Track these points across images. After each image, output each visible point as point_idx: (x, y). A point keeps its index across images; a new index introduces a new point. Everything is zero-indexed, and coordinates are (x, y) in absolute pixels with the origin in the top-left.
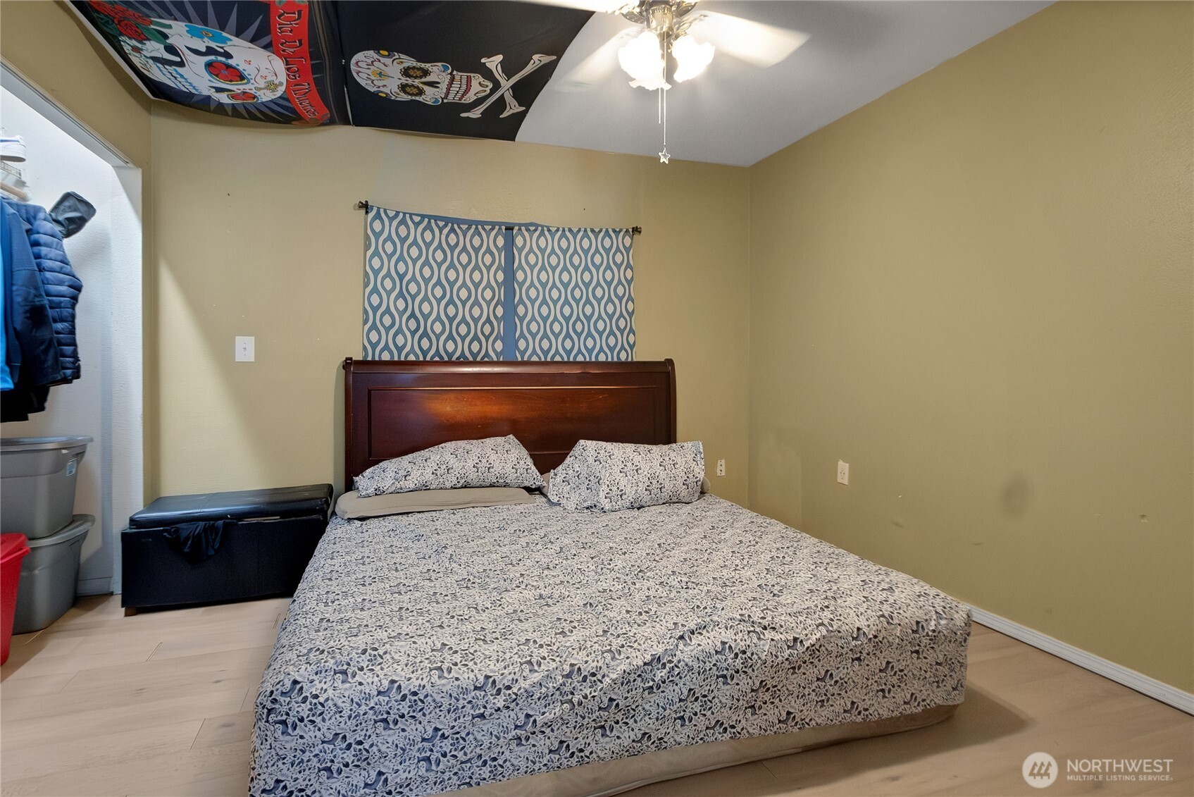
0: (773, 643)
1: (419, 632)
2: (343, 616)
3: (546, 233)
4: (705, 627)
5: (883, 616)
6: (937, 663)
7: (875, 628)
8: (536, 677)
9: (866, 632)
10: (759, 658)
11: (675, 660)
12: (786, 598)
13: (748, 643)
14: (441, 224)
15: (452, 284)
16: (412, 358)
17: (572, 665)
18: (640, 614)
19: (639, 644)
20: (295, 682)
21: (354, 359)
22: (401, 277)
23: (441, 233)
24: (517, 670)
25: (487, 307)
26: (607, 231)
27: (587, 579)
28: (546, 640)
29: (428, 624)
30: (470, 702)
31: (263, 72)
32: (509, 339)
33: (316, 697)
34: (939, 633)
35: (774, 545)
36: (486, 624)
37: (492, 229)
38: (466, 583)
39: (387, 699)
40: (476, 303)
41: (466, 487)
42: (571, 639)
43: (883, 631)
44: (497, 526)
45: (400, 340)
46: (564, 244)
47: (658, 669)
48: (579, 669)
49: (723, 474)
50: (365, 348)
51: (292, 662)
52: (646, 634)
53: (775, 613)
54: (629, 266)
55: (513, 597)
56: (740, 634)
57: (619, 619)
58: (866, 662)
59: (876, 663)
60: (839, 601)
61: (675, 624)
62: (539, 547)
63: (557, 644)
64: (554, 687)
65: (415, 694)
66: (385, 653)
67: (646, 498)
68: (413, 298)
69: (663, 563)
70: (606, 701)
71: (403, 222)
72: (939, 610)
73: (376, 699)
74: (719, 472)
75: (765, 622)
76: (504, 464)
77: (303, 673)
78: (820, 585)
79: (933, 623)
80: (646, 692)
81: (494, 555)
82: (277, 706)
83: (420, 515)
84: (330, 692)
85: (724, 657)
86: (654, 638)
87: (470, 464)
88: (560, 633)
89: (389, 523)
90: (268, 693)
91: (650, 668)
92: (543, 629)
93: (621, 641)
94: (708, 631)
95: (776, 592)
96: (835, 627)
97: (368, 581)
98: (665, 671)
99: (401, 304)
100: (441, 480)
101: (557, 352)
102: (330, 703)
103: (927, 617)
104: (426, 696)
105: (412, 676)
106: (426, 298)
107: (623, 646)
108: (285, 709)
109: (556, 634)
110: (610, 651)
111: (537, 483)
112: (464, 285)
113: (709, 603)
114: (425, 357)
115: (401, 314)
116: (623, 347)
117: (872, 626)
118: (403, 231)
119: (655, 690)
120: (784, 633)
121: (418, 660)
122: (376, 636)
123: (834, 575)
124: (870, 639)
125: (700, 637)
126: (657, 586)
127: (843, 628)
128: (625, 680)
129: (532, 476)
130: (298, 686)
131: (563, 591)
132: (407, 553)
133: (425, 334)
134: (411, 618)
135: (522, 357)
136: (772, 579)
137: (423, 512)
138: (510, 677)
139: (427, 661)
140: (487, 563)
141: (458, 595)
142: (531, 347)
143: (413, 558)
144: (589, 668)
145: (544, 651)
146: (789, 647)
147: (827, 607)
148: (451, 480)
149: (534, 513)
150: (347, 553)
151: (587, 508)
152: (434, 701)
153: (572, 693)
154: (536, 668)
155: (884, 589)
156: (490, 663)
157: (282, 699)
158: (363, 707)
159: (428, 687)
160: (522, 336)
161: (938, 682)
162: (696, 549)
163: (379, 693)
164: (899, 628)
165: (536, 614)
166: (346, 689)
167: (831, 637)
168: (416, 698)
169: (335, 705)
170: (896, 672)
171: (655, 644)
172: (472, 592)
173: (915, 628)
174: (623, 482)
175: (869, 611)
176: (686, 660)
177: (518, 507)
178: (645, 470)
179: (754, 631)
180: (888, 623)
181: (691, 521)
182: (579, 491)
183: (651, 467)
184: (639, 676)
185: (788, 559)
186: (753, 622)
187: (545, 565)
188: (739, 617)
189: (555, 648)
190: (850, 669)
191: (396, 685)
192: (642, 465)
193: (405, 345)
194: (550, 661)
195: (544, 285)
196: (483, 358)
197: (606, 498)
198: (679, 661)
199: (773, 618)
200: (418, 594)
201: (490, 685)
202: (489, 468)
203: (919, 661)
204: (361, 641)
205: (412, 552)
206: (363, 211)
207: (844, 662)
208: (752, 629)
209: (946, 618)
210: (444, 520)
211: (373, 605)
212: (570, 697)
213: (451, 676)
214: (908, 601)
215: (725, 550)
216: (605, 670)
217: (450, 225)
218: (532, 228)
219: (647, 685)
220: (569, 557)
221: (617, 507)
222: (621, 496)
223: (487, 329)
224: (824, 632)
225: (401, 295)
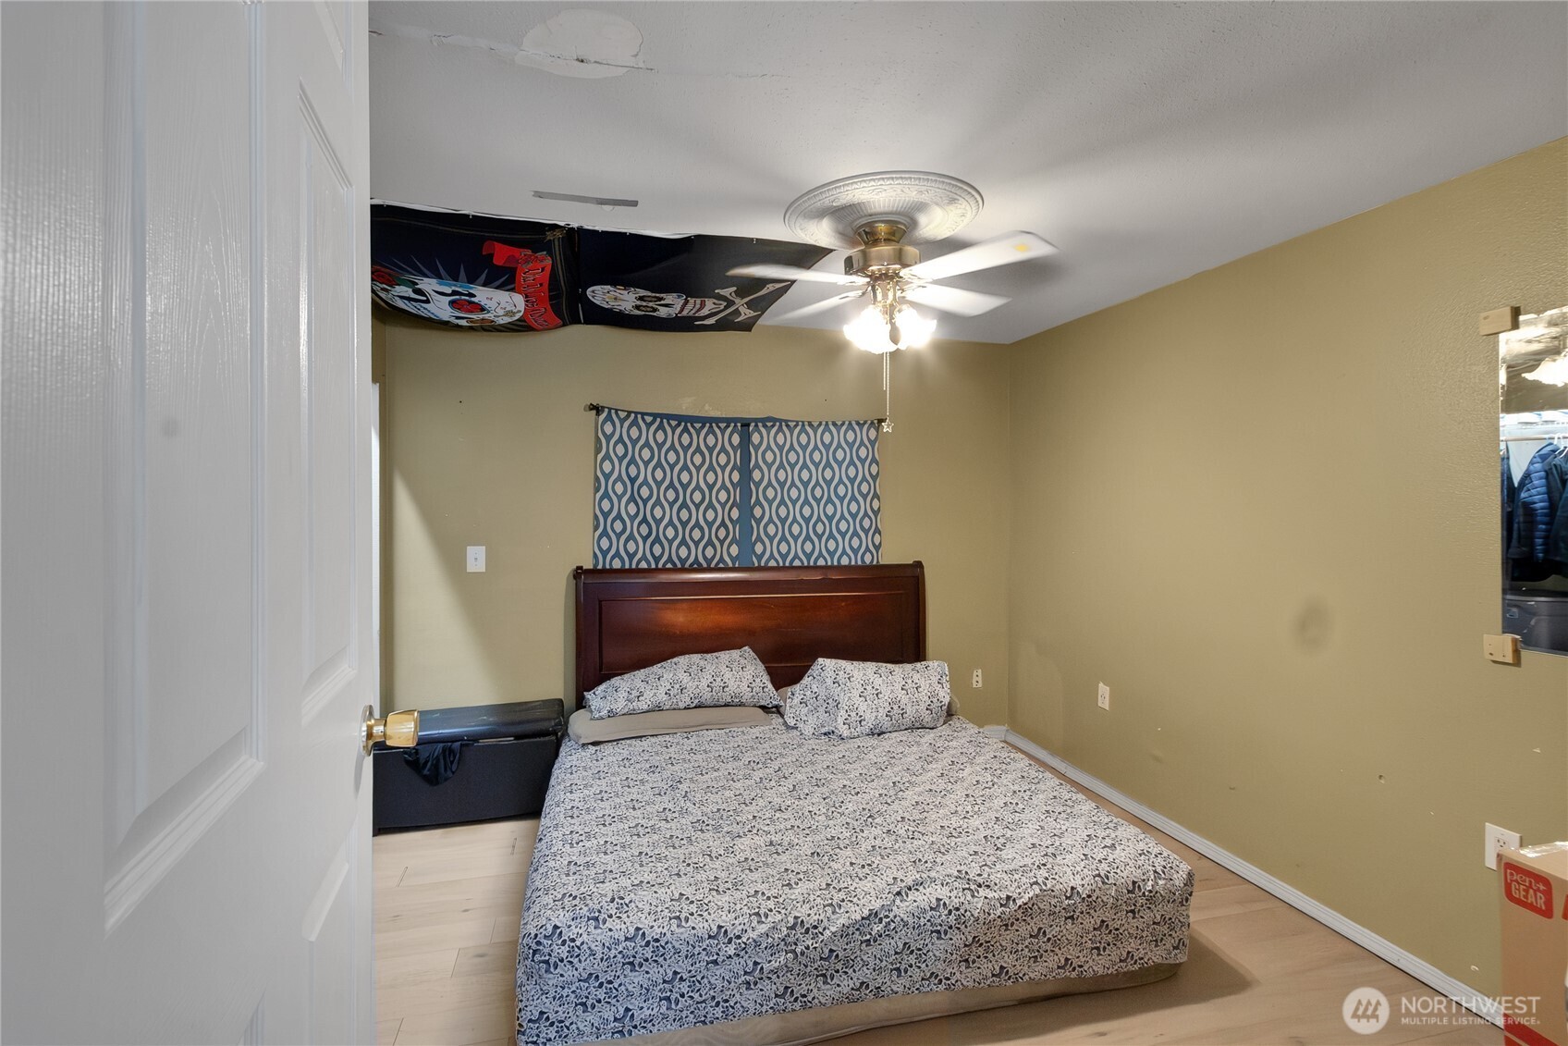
0: (987, 901)
1: (659, 881)
2: (589, 859)
3: (784, 428)
4: (922, 883)
5: (1099, 875)
6: (1154, 923)
7: (1089, 888)
8: (763, 928)
9: (1081, 892)
10: (972, 915)
11: (891, 915)
12: (1007, 853)
13: (962, 900)
14: (674, 423)
15: (685, 487)
16: (644, 565)
17: (796, 918)
18: (863, 867)
19: (859, 899)
20: (556, 927)
21: (584, 568)
22: (633, 481)
23: (673, 433)
24: (746, 921)
25: (722, 510)
26: (850, 424)
27: (817, 824)
28: (774, 892)
29: (666, 872)
30: (704, 950)
31: (502, 305)
32: (745, 542)
33: (573, 940)
34: (1156, 892)
35: (1012, 787)
36: (719, 872)
37: (727, 427)
38: (701, 826)
39: (633, 944)
40: (711, 506)
41: (700, 707)
42: (796, 891)
43: (1097, 890)
44: (731, 755)
45: (631, 547)
46: (804, 439)
47: (875, 923)
48: (802, 921)
49: (980, 685)
50: (595, 555)
51: (550, 907)
52: (865, 889)
53: (992, 870)
54: (874, 461)
55: (745, 843)
56: (955, 891)
57: (842, 871)
58: (1080, 920)
59: (1089, 923)
60: (1059, 858)
61: (895, 879)
62: (773, 783)
63: (784, 896)
64: (779, 938)
65: (657, 940)
66: (631, 902)
67: (887, 724)
68: (645, 502)
69: (895, 806)
70: (827, 951)
71: (635, 423)
72: (1159, 870)
73: (624, 944)
74: (974, 683)
75: (980, 880)
76: (739, 683)
77: (561, 918)
78: (1044, 839)
79: (1150, 883)
80: (864, 945)
81: (728, 792)
82: (541, 948)
83: (653, 740)
84: (585, 936)
85: (938, 913)
86: (873, 893)
87: (704, 683)
88: (787, 885)
89: (623, 750)
90: (532, 935)
91: (868, 922)
92: (771, 880)
93: (842, 895)
94: (924, 888)
95: (999, 845)
96: (1049, 886)
97: (608, 820)
98: (881, 925)
99: (632, 509)
100: (675, 701)
101: (796, 556)
102: (585, 946)
103: (1145, 877)
104: (667, 943)
105: (654, 924)
106: (658, 502)
107: (843, 901)
108: (547, 950)
109: (783, 886)
110: (831, 905)
111: (774, 702)
112: (698, 487)
113: (930, 857)
114: (657, 565)
115: (632, 519)
116: (867, 549)
117: (1086, 886)
118: (634, 433)
119: (872, 943)
120: (998, 892)
121: (659, 909)
122: (621, 884)
123: (1063, 827)
124: (1084, 898)
125: (917, 893)
126: (884, 835)
127: (1057, 887)
128: (844, 932)
129: (770, 694)
130: (558, 931)
131: (792, 838)
132: (642, 788)
133: (657, 540)
134: (651, 864)
135: (759, 562)
136: (998, 830)
137: (656, 735)
138: (740, 928)
139: (667, 911)
140: (720, 802)
141: (693, 838)
142: (770, 551)
143: (649, 795)
144: (812, 921)
145: (771, 904)
146: (1002, 905)
147: (1044, 865)
148: (685, 700)
149: (770, 738)
150: (585, 786)
151: (825, 734)
152: (674, 947)
153: (796, 944)
154: (763, 919)
155: (1106, 846)
156: (721, 913)
157: (545, 942)
158: (613, 951)
159: (668, 935)
160: (759, 539)
161: (1156, 941)
162: (931, 790)
163: (627, 939)
164: (1114, 888)
165: (765, 864)
166: (598, 935)
167: (1044, 896)
168: (658, 944)
169: (589, 948)
170: (1111, 931)
171: (873, 899)
172: (707, 835)
173: (1131, 888)
174: (863, 707)
175: (1086, 870)
176: (902, 915)
177: (754, 730)
178: (886, 693)
179: (969, 889)
180: (1103, 883)
181: (931, 754)
182: (817, 714)
183: (892, 691)
184: (858, 929)
185: (1021, 806)
186: (968, 879)
187: (777, 807)
188: (956, 874)
189: (781, 900)
190: (1063, 927)
191: (641, 932)
192: (883, 689)
193: (636, 552)
194: (777, 913)
195: (782, 485)
196: (718, 563)
197: (844, 724)
198: (895, 917)
199: (989, 875)
200: (656, 837)
201: (722, 934)
202: (723, 688)
203: (1135, 920)
204: (608, 888)
205: (648, 786)
206: (594, 412)
207: (1057, 921)
208: (967, 886)
209: (1164, 879)
210: (679, 745)
211: (615, 848)
212: (794, 947)
213: (688, 925)
214: (1128, 860)
215: (960, 791)
216: (826, 922)
217: (683, 424)
218: (769, 424)
219: (865, 938)
220: (802, 797)
221: (856, 734)
222: (860, 722)
223: (722, 533)
224: (1037, 891)
225: (632, 499)
